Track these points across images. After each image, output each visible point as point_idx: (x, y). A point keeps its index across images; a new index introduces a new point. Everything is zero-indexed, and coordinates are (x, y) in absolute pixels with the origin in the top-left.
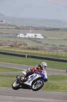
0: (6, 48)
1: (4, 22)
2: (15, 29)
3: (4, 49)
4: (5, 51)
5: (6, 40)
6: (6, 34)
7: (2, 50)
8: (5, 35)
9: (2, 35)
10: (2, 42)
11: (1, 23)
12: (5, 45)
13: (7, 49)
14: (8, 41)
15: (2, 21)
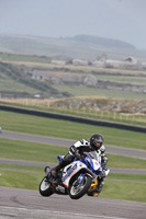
0: (137, 117)
1: (135, 62)
3: (134, 119)
4: (134, 122)
5: (137, 99)
6: (138, 86)
7: (129, 122)
8: (135, 90)
9: (129, 88)
10: (128, 104)
11: (128, 63)
12: (136, 111)
13: (140, 120)
14: (142, 102)
15: (130, 60)
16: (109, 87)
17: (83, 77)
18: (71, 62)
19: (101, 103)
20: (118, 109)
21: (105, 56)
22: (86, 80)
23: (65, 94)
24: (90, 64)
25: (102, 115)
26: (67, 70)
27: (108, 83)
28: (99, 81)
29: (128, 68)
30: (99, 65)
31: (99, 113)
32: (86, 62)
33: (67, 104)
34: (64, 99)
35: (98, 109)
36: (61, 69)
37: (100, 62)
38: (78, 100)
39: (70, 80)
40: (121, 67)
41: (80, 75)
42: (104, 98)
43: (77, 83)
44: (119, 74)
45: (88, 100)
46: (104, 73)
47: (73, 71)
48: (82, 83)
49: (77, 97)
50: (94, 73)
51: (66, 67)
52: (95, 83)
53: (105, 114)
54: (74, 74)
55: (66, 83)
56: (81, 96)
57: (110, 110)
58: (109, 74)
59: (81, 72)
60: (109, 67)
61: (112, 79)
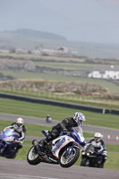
0: (68, 95)
1: (66, 51)
2: (85, 63)
3: (65, 98)
4: (66, 100)
5: (68, 82)
6: (69, 71)
7: (61, 100)
8: (66, 73)
9: (61, 72)
10: (60, 85)
11: (60, 51)
12: (67, 91)
13: (70, 98)
14: (72, 83)
15: (62, 49)
16: (45, 71)
17: (24, 64)
18: (14, 51)
19: (38, 85)
20: (53, 89)
21: (42, 46)
22: (26, 66)
23: (9, 78)
24: (30, 53)
25: (39, 95)
26: (10, 58)
27: (44, 68)
28: (37, 67)
29: (61, 55)
30: (37, 53)
31: (37, 92)
32: (26, 51)
33: (11, 86)
34: (8, 81)
35: (36, 90)
36: (6, 57)
37: (37, 51)
38: (20, 82)
39: (13, 66)
40: (55, 55)
41: (21, 62)
42: (41, 80)
43: (19, 68)
44: (53, 61)
45: (28, 82)
46: (41, 60)
47: (16, 59)
48: (23, 68)
49: (19, 80)
50: (33, 60)
51: (10, 55)
52: (34, 68)
53: (42, 93)
54: (16, 61)
55: (10, 68)
56: (23, 78)
57: (46, 90)
58: (45, 61)
59: (22, 59)
60: (45, 55)
61: (47, 65)
